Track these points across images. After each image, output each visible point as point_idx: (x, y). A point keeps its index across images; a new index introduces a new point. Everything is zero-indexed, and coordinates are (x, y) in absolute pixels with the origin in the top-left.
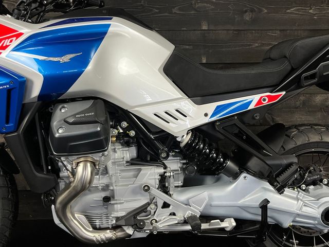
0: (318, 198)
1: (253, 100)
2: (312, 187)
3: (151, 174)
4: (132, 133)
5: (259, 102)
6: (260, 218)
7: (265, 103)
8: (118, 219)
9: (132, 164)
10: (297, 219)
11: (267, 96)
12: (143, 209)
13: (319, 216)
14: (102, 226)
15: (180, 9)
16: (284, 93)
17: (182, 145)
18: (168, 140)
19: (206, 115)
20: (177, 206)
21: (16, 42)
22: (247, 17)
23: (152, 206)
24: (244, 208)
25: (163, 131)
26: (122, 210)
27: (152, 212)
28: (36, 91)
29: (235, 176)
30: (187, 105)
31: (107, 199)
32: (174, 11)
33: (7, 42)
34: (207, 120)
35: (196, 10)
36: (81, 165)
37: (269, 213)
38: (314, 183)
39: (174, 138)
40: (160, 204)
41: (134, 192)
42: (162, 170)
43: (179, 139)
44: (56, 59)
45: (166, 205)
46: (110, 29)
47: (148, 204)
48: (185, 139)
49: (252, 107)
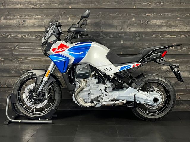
0: (152, 95)
1: (132, 65)
2: (151, 92)
3: (102, 87)
4: (97, 74)
5: (134, 66)
7: (135, 66)
8: (92, 99)
9: (96, 84)
10: (146, 101)
11: (136, 64)
12: (100, 96)
13: (152, 100)
14: (87, 102)
15: (113, 36)
16: (141, 63)
17: (111, 78)
18: (107, 77)
19: (118, 69)
20: (109, 96)
21: (67, 49)
22: (137, 38)
23: (102, 96)
24: (129, 97)
25: (106, 74)
26: (93, 97)
27: (102, 97)
28: (72, 62)
29: (127, 88)
30: (113, 66)
31: (89, 94)
32: (111, 36)
33: (65, 49)
34: (118, 71)
35: (119, 36)
37: (136, 98)
38: (152, 91)
40: (105, 95)
41: (97, 92)
42: (105, 86)
43: (110, 76)
44: (78, 53)
45: (106, 95)
46: (91, 45)
47: (101, 95)
48: (112, 76)
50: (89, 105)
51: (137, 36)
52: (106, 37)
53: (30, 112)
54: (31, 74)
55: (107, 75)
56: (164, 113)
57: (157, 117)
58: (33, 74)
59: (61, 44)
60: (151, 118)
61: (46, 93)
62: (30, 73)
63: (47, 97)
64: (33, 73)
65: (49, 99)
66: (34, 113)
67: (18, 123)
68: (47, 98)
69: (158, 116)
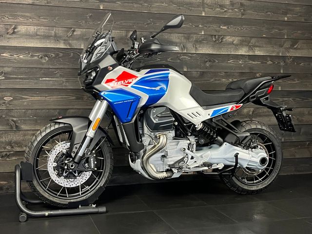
0: (257, 153)
1: (229, 107)
2: (254, 149)
3: (184, 143)
5: (232, 109)
6: (234, 164)
7: (234, 109)
8: (169, 166)
9: (174, 139)
10: (250, 163)
11: (236, 106)
12: (182, 160)
13: (259, 162)
14: (160, 171)
15: (172, 59)
16: (242, 104)
17: (198, 129)
18: (191, 125)
19: (209, 115)
20: (197, 158)
21: (135, 81)
22: (208, 64)
23: (186, 158)
24: (225, 159)
25: (190, 122)
26: (171, 161)
27: (186, 161)
29: (221, 145)
30: (200, 109)
31: (163, 156)
32: (168, 60)
33: (130, 80)
34: (209, 117)
35: (180, 60)
36: (162, 136)
37: (239, 161)
38: (255, 148)
39: (195, 125)
40: (190, 157)
41: (177, 152)
42: (189, 142)
43: (196, 126)
44: (154, 89)
45: (192, 158)
46: (169, 75)
47: (184, 158)
48: (199, 126)
49: (228, 111)
50: (165, 175)
51: (207, 61)
52: (160, 61)
53: (59, 195)
54: (61, 125)
55: (193, 124)
56: (269, 181)
57: (260, 187)
58: (66, 125)
59: (124, 73)
60: (252, 189)
61: (92, 159)
62: (60, 123)
63: (92, 165)
64: (65, 123)
65: (96, 169)
66: (66, 197)
67: (44, 216)
68: (93, 167)
69: (260, 185)
